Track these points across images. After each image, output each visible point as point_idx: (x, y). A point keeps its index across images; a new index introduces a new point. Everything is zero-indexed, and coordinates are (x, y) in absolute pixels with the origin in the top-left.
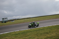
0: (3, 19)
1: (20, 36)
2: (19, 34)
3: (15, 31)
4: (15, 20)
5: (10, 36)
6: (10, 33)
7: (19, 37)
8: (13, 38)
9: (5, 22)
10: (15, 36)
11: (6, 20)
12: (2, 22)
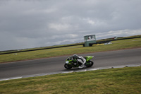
0: (86, 37)
1: (128, 81)
2: (125, 74)
3: (114, 67)
4: (113, 39)
5: (103, 77)
6: (103, 71)
7: (124, 81)
8: (111, 83)
9: (91, 45)
10: (114, 78)
11: (93, 39)
12: (84, 45)
